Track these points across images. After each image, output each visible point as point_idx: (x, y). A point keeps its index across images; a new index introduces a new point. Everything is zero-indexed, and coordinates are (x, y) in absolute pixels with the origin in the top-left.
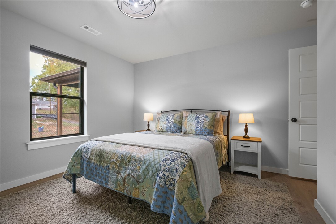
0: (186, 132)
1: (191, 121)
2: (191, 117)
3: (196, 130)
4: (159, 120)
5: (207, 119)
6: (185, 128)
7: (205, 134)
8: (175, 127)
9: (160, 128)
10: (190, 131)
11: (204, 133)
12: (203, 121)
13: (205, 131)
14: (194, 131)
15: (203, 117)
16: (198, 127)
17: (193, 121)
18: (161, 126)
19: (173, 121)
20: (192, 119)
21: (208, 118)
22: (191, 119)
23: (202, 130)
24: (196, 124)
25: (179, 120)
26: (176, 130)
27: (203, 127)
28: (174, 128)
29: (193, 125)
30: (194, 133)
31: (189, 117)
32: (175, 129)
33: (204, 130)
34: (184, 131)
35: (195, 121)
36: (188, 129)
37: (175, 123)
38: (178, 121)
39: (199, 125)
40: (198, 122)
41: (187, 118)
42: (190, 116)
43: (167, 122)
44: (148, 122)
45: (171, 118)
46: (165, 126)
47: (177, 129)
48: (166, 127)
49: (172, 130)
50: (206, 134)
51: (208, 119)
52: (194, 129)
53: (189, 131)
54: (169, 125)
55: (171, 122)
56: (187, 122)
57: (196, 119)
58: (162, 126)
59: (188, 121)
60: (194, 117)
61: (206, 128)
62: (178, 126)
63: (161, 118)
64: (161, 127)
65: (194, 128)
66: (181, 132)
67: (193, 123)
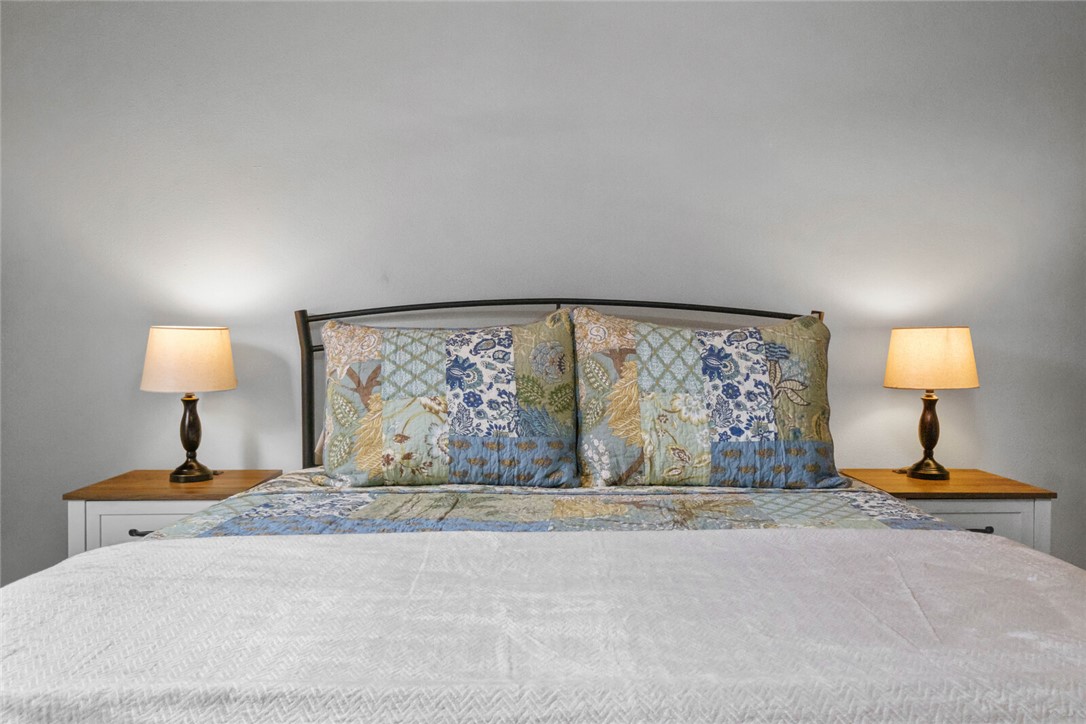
0: (630, 472)
1: (668, 383)
2: (667, 355)
3: (723, 451)
4: (375, 378)
5: (785, 364)
6: (628, 444)
7: (791, 480)
8: (540, 441)
9: (396, 451)
10: (662, 463)
11: (788, 470)
12: (765, 379)
13: (792, 459)
14: (707, 457)
15: (756, 357)
16: (737, 432)
17: (691, 384)
18: (402, 438)
19: (512, 388)
20: (680, 371)
21: (794, 358)
22: (667, 368)
23: (770, 452)
24: (719, 410)
25: (554, 379)
26: (548, 461)
27: (772, 427)
28: (531, 445)
29: (695, 418)
30: (703, 472)
31: (645, 352)
32: (539, 454)
33: (788, 451)
34: (614, 467)
35: (708, 385)
36: (648, 450)
37: (527, 401)
38: (549, 388)
39: (744, 417)
40: (731, 391)
41: (630, 361)
42: (654, 351)
43: (454, 399)
44: (190, 404)
45: (488, 366)
46: (441, 431)
47: (552, 453)
48: (458, 444)
49: (513, 462)
50: (806, 477)
51: (795, 370)
52: (707, 446)
53: (658, 463)
54: (485, 425)
55: (493, 395)
56: (641, 391)
57: (709, 370)
58: (414, 433)
59: (646, 383)
60: (691, 357)
61: (796, 433)
62: (553, 430)
63: (388, 368)
64: (407, 447)
65: (700, 443)
66: (580, 473)
67: (694, 400)
